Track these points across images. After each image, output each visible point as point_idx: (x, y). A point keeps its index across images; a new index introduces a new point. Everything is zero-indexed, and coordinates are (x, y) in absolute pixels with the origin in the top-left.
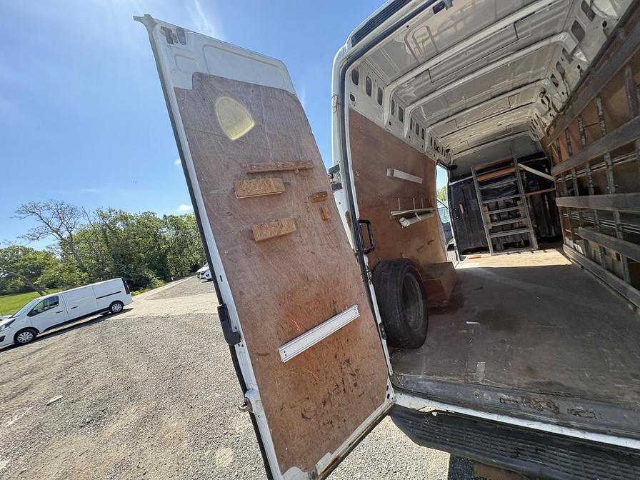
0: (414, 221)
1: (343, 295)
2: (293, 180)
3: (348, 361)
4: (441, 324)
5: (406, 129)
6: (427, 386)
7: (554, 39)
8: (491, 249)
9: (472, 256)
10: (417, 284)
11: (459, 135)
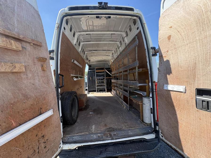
0: (78, 79)
1: (46, 105)
2: (28, 47)
3: (43, 136)
4: (82, 114)
5: (80, 49)
6: (76, 138)
7: (117, 42)
8: (96, 91)
9: (92, 93)
10: (77, 101)
11: (93, 57)
